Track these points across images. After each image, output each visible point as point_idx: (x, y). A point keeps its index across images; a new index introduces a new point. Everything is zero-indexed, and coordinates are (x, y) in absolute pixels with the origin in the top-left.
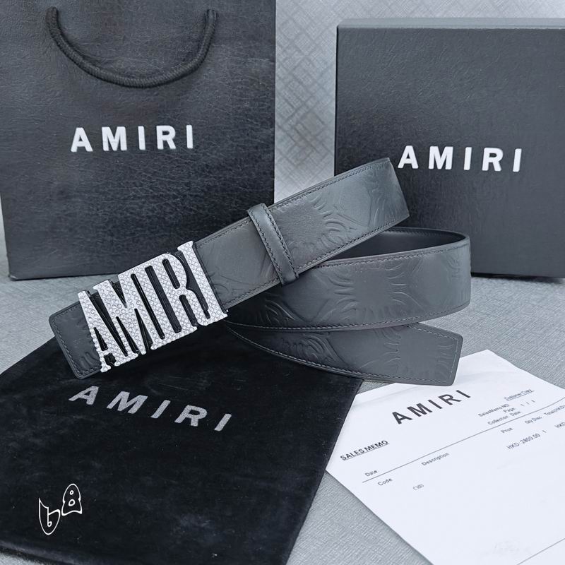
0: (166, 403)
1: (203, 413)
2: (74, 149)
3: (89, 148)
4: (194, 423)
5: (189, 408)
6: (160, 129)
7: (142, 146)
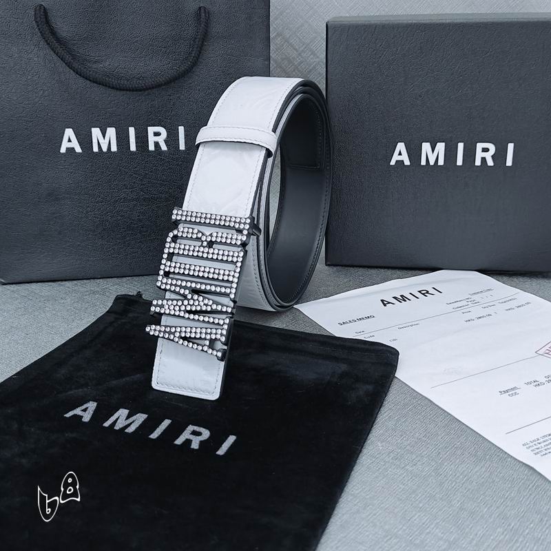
0: (167, 423)
1: (206, 434)
2: (63, 150)
3: (78, 149)
4: (195, 445)
5: (191, 428)
6: (151, 130)
7: (133, 148)
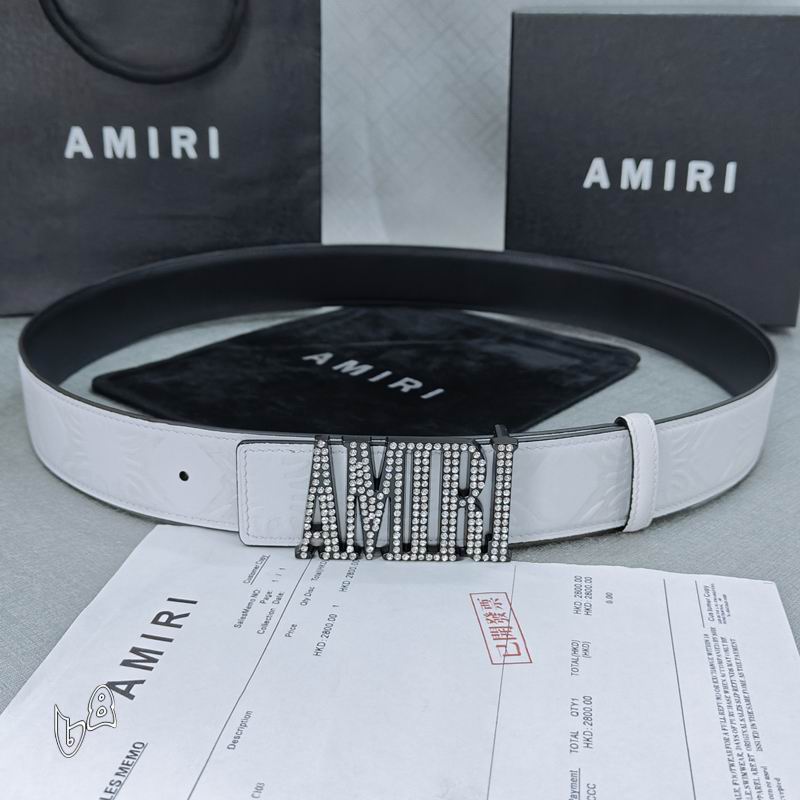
3: (88, 154)
7: (155, 154)
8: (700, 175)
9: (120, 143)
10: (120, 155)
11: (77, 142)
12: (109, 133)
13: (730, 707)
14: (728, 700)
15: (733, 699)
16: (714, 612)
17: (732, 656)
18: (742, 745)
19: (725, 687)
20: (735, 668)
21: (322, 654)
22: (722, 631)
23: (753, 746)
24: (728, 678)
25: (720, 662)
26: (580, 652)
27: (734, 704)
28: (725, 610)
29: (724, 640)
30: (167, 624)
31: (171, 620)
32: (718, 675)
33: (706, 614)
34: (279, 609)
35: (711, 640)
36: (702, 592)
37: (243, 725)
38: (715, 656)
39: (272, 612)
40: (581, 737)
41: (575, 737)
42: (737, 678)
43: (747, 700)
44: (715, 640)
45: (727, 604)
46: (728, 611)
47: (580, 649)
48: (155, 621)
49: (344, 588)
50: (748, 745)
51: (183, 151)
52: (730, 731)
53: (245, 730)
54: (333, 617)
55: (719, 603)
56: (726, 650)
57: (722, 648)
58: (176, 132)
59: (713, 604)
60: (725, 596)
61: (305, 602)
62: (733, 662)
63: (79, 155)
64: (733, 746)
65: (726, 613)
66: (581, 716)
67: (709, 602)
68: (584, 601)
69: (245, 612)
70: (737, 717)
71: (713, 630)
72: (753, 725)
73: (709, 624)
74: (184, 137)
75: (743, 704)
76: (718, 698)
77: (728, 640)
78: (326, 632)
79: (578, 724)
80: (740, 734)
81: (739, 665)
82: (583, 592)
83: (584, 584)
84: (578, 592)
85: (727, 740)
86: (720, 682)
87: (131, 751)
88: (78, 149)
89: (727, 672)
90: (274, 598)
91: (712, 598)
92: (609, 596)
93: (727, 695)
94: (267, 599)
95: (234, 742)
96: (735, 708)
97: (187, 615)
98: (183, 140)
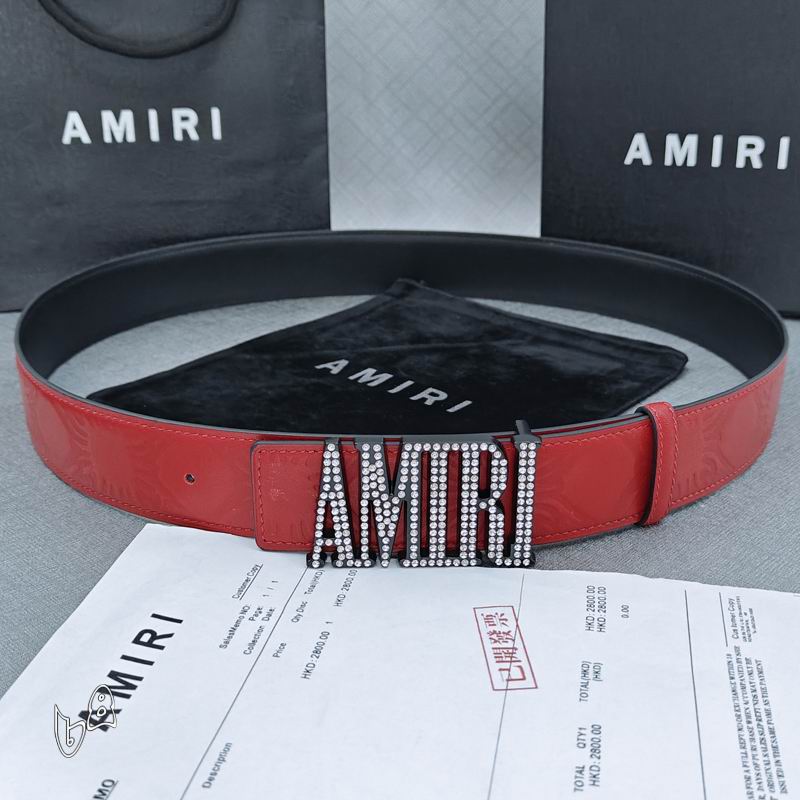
3: (86, 139)
8: (750, 150)
9: (119, 126)
10: (119, 139)
11: (75, 128)
12: (107, 117)
13: (752, 740)
14: (751, 731)
15: (756, 731)
16: (739, 629)
17: (757, 680)
18: (765, 785)
19: (748, 716)
20: (759, 693)
21: (311, 677)
22: (747, 650)
23: (777, 787)
24: (751, 705)
25: (743, 688)
26: (591, 675)
27: (757, 737)
28: (750, 625)
29: (748, 661)
30: (149, 644)
31: (152, 639)
32: (741, 702)
33: (730, 630)
34: (268, 626)
35: (734, 661)
36: (726, 605)
37: (222, 759)
38: (737, 680)
39: (261, 629)
40: (587, 773)
41: (581, 772)
42: (761, 706)
43: (772, 732)
44: (738, 661)
45: (753, 619)
46: (754, 627)
47: (591, 671)
48: (137, 641)
49: (339, 602)
50: (771, 786)
51: (185, 133)
52: (752, 768)
53: (223, 765)
54: (325, 635)
55: (745, 618)
56: (750, 674)
57: (745, 671)
58: (177, 113)
59: (737, 618)
60: (751, 610)
61: (297, 618)
62: (758, 687)
63: (76, 141)
64: (755, 786)
65: (752, 630)
66: (589, 748)
67: (733, 617)
68: (597, 615)
69: (233, 631)
70: (760, 752)
71: (737, 649)
72: (778, 761)
73: (733, 643)
74: (185, 119)
75: (768, 736)
76: (740, 730)
77: (753, 662)
78: (317, 652)
79: (584, 757)
80: (763, 772)
81: (764, 691)
82: (596, 604)
83: (596, 595)
84: (590, 606)
85: (748, 779)
86: (743, 710)
87: (100, 791)
88: (75, 134)
89: (750, 699)
90: (264, 614)
91: (737, 612)
92: (625, 609)
93: (750, 725)
94: (256, 616)
95: (211, 779)
96: (758, 741)
97: (170, 635)
98: (185, 122)
